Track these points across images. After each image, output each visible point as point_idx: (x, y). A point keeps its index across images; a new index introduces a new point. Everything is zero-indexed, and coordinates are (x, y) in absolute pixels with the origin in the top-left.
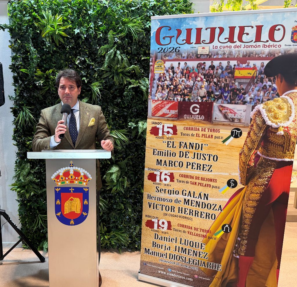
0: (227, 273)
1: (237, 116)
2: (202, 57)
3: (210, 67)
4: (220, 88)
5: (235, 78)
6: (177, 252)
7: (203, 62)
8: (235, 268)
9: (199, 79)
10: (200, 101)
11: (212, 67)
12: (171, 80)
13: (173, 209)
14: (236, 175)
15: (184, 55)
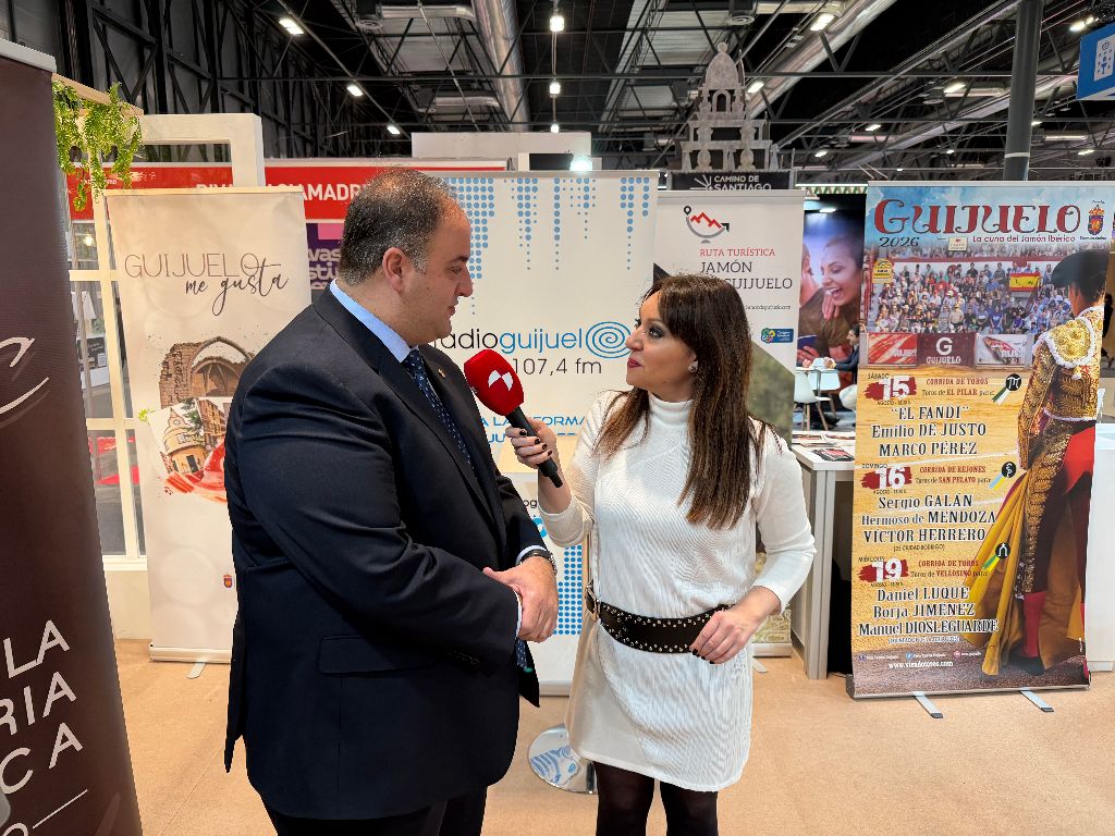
0: (1006, 633)
1: (1015, 354)
2: (956, 256)
3: (969, 272)
4: (987, 308)
5: (1011, 291)
6: (919, 615)
7: (956, 264)
8: (1019, 618)
9: (951, 293)
10: (953, 332)
11: (973, 273)
12: (905, 295)
13: (910, 534)
14: (1014, 455)
15: (925, 252)
